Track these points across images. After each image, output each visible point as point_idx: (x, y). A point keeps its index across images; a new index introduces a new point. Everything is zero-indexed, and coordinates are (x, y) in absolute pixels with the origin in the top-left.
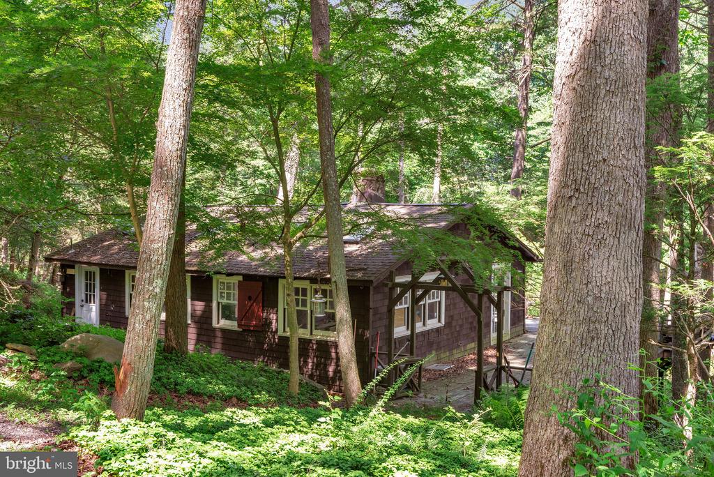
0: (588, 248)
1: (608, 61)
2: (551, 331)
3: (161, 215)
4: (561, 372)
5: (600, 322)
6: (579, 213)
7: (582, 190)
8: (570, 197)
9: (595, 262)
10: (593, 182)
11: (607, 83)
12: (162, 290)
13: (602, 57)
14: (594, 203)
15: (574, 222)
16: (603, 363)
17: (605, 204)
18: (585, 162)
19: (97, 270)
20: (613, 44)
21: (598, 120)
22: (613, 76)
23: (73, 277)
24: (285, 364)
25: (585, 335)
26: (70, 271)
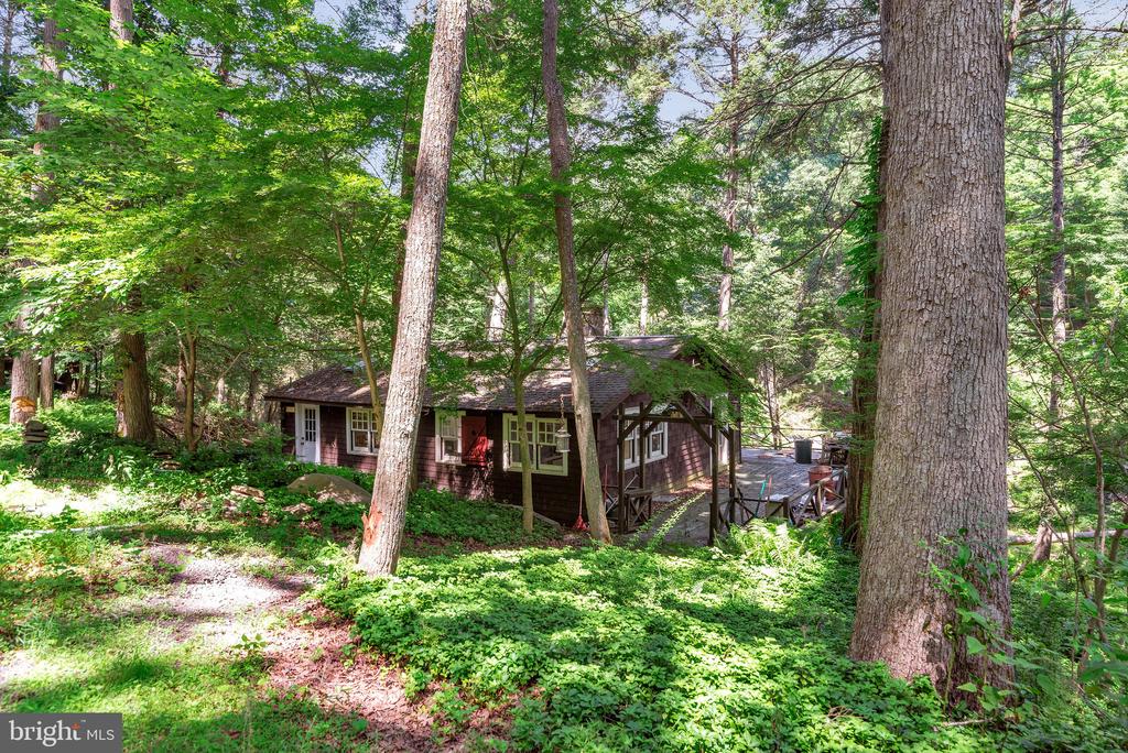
0: (947, 371)
1: (965, 148)
2: (899, 469)
3: (413, 345)
4: (916, 518)
5: (966, 458)
6: (933, 329)
7: (937, 301)
8: (921, 311)
9: (958, 387)
10: (951, 291)
11: (965, 173)
12: (414, 427)
13: (958, 142)
14: (954, 316)
15: (928, 340)
16: (972, 508)
17: (968, 317)
18: (940, 268)
19: (317, 408)
20: (971, 127)
21: (956, 217)
22: (972, 165)
23: (292, 415)
24: (519, 500)
25: (947, 476)
26: (289, 410)
